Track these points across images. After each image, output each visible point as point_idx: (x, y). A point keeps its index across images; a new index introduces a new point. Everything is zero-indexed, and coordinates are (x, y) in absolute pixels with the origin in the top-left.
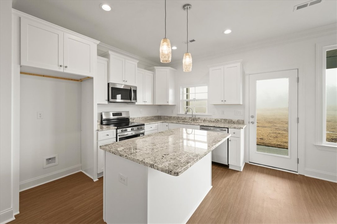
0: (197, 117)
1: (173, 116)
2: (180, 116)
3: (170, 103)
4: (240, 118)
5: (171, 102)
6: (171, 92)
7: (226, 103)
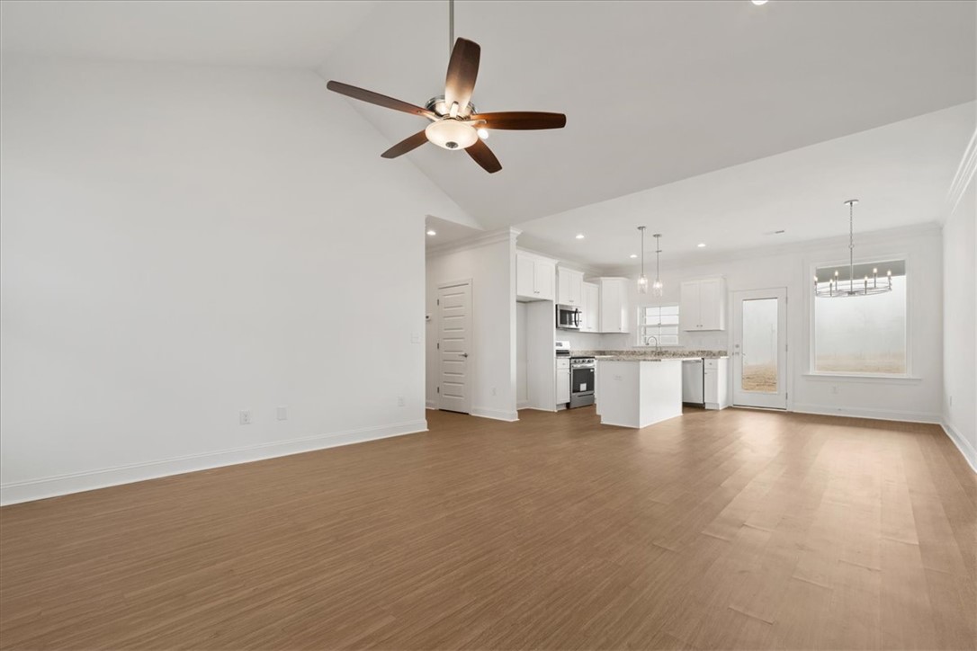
0: (663, 350)
1: (625, 349)
2: (636, 350)
3: (622, 331)
4: (722, 349)
5: (624, 329)
6: (624, 313)
7: (703, 329)
